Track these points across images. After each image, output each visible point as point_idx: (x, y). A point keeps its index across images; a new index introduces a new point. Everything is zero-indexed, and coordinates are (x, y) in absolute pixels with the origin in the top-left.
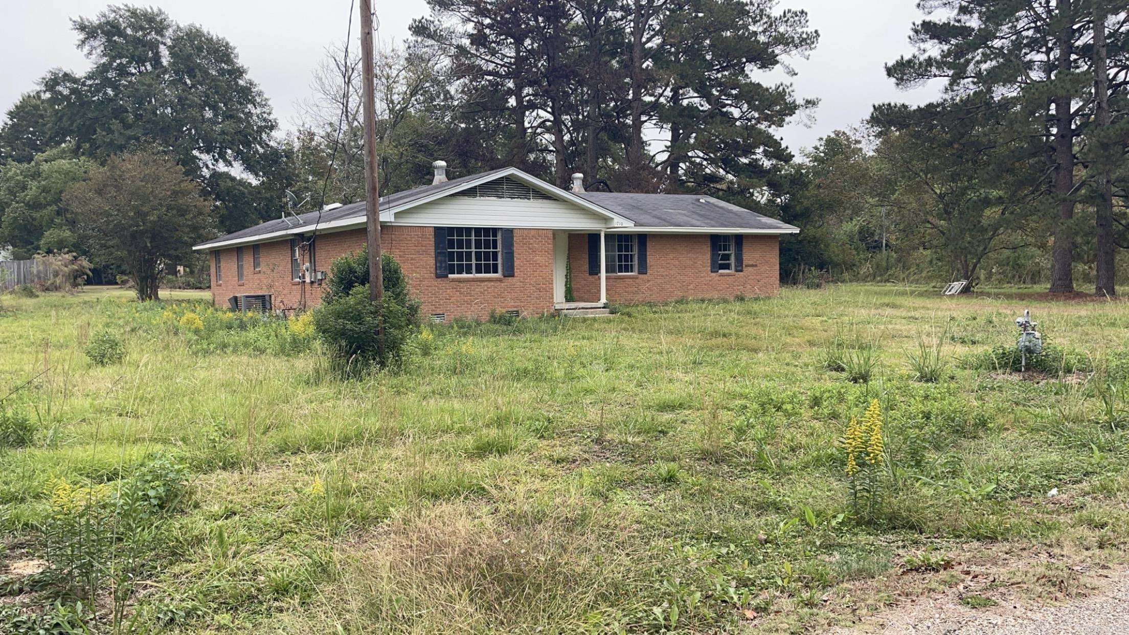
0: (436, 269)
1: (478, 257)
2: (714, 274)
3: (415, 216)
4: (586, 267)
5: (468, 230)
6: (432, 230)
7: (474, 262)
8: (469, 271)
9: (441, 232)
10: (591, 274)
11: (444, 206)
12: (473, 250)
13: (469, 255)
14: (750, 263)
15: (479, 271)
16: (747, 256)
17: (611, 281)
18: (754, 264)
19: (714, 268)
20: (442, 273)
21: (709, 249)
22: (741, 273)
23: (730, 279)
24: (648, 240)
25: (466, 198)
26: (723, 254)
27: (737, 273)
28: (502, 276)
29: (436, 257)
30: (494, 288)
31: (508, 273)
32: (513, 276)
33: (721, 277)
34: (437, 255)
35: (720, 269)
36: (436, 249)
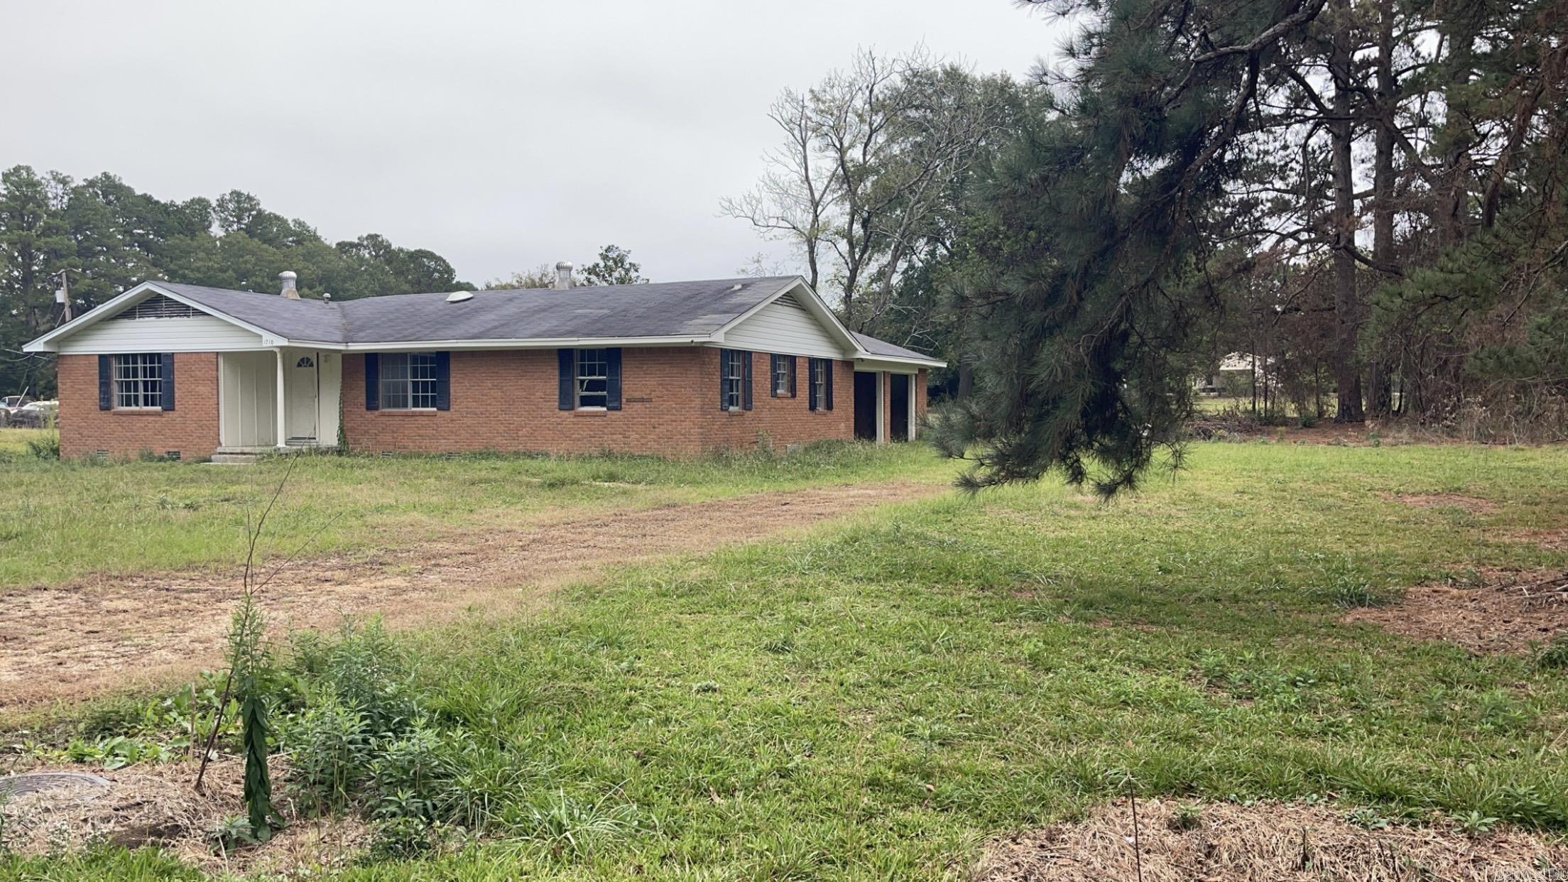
0: (100, 401)
1: (145, 386)
2: (566, 414)
3: (80, 343)
4: (362, 399)
5: (135, 356)
6: (97, 357)
7: (141, 393)
8: (136, 404)
9: (105, 360)
10: (368, 408)
11: (105, 332)
12: (140, 379)
13: (136, 384)
14: (637, 395)
15: (145, 402)
16: (633, 382)
17: (397, 418)
18: (645, 397)
19: (566, 402)
20: (105, 405)
21: (557, 372)
22: (618, 413)
23: (598, 421)
24: (452, 360)
25: (126, 320)
26: (590, 381)
27: (609, 413)
28: (165, 410)
29: (100, 387)
30: (156, 422)
31: (169, 406)
32: (173, 410)
33: (580, 419)
34: (101, 384)
35: (583, 404)
36: (100, 378)
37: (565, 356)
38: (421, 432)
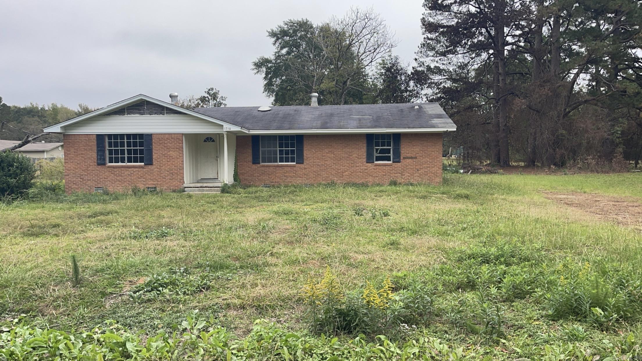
0: (97, 160)
1: (129, 152)
2: (370, 164)
3: (81, 128)
4: (250, 158)
5: (122, 136)
6: (95, 136)
7: (126, 156)
8: (123, 162)
9: (100, 138)
10: (253, 163)
11: (100, 122)
12: (126, 148)
13: (123, 152)
14: (408, 155)
15: (129, 161)
16: (405, 150)
17: (271, 168)
18: (413, 156)
19: (370, 159)
20: (101, 162)
21: (365, 145)
22: (398, 164)
23: (387, 168)
24: (305, 139)
25: (118, 116)
26: (381, 149)
27: (394, 164)
28: (145, 165)
29: (97, 153)
30: (139, 171)
31: (149, 162)
32: (152, 165)
33: (378, 167)
34: (98, 151)
35: (377, 160)
36: (98, 147)
37: (370, 138)
38: (286, 174)
